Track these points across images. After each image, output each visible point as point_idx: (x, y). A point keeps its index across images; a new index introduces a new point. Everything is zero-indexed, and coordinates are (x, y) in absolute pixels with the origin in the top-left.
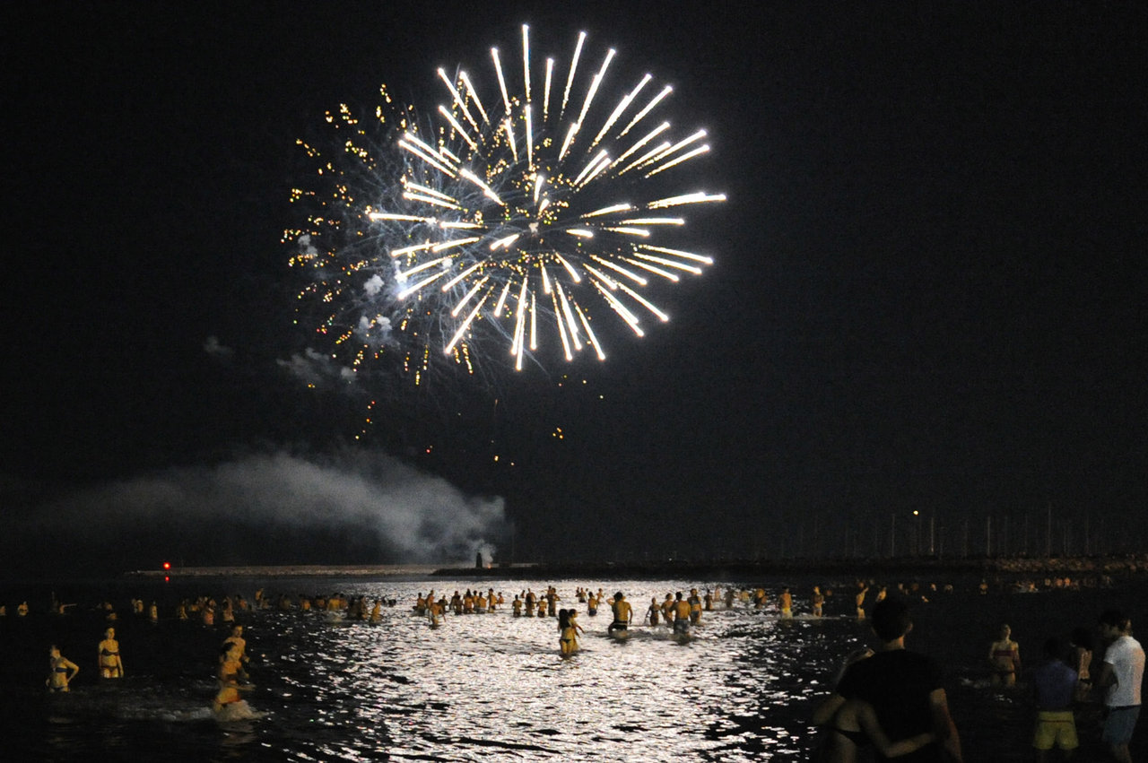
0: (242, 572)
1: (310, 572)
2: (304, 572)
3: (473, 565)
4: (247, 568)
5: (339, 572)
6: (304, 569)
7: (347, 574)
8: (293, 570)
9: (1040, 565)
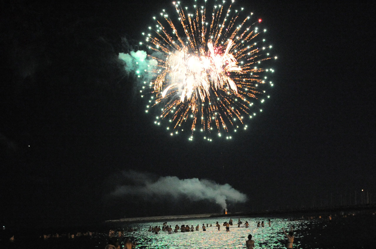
1: (168, 218)
2: (166, 218)
3: (222, 214)
4: (147, 217)
5: (178, 217)
6: (166, 217)
7: (181, 218)
8: (163, 218)
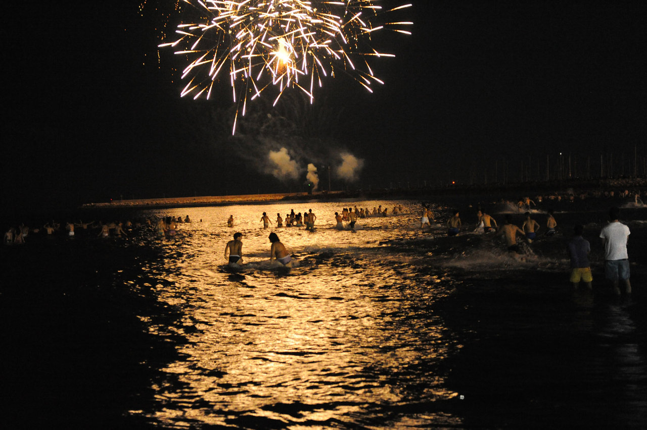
0: (162, 202)
9: (630, 182)
